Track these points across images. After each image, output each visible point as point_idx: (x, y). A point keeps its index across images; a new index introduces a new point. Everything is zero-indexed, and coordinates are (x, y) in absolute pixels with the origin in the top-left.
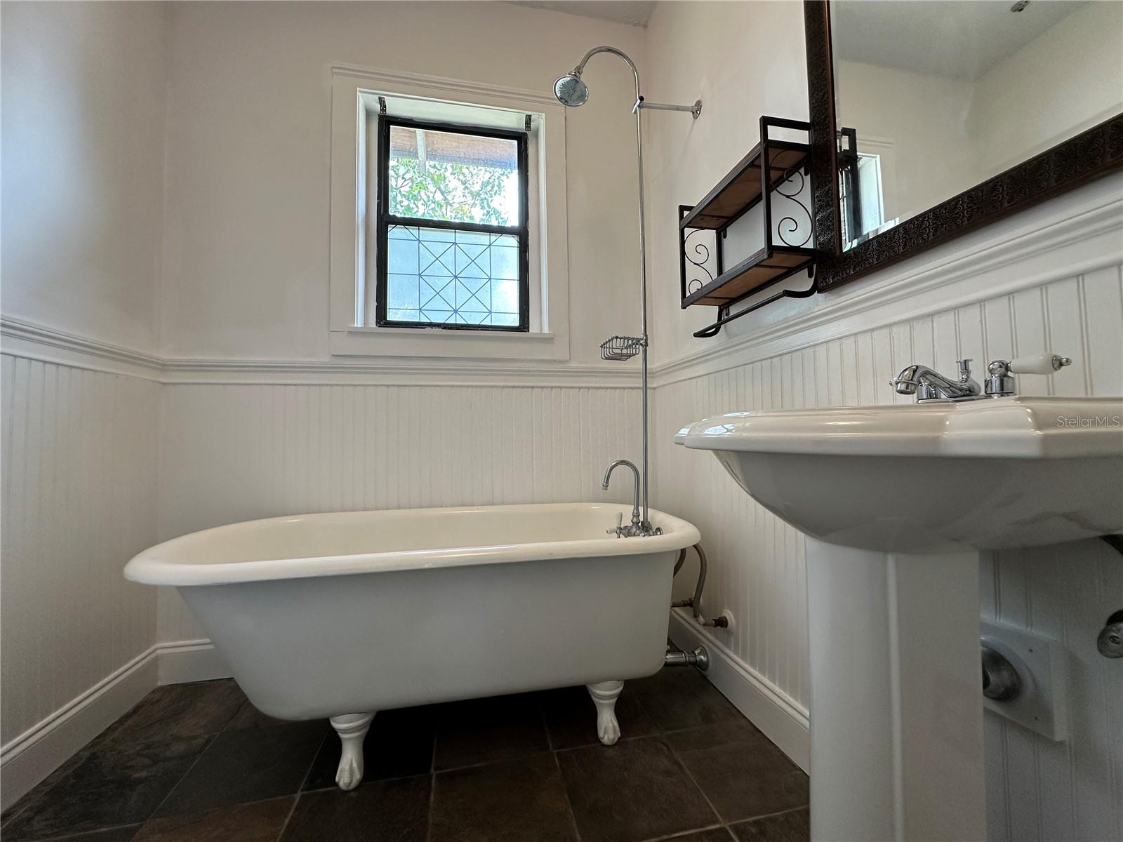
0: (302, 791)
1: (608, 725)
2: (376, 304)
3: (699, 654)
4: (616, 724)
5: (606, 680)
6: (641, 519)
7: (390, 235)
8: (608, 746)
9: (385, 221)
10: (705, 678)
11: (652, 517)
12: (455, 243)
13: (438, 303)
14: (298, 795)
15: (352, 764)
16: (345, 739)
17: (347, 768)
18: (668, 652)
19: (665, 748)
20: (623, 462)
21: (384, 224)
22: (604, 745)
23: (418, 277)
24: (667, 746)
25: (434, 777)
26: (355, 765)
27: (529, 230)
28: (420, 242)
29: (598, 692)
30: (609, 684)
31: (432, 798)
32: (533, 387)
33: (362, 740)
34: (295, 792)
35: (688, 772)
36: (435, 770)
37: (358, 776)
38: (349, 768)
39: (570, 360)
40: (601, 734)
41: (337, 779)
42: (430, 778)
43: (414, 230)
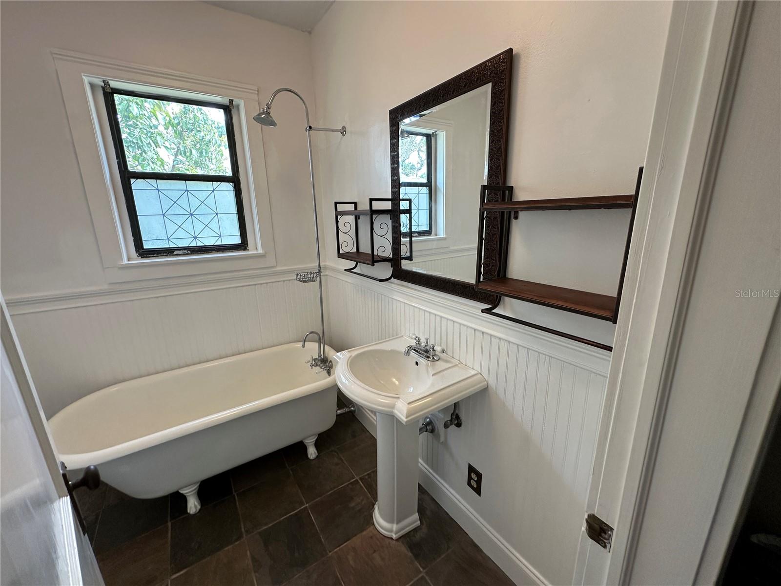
0: (170, 521)
1: (312, 452)
2: (132, 238)
3: (351, 407)
4: (316, 451)
5: (310, 437)
6: (322, 357)
7: (133, 187)
8: (313, 460)
9: (127, 176)
10: (354, 416)
11: (328, 354)
12: (187, 191)
13: (181, 233)
14: (169, 524)
15: (195, 504)
16: (188, 496)
17: (193, 506)
18: (338, 410)
19: (336, 454)
20: (312, 333)
21: (126, 179)
22: (311, 460)
23: (162, 216)
24: (337, 453)
25: (236, 495)
26: (196, 503)
27: (240, 179)
28: (159, 190)
29: (307, 441)
30: (312, 437)
31: (237, 504)
32: (255, 285)
33: (197, 493)
34: (167, 522)
35: (345, 462)
36: (235, 492)
37: (199, 507)
38: (193, 505)
39: (277, 265)
40: (309, 456)
41: (189, 511)
42: (234, 496)
43: (153, 182)
